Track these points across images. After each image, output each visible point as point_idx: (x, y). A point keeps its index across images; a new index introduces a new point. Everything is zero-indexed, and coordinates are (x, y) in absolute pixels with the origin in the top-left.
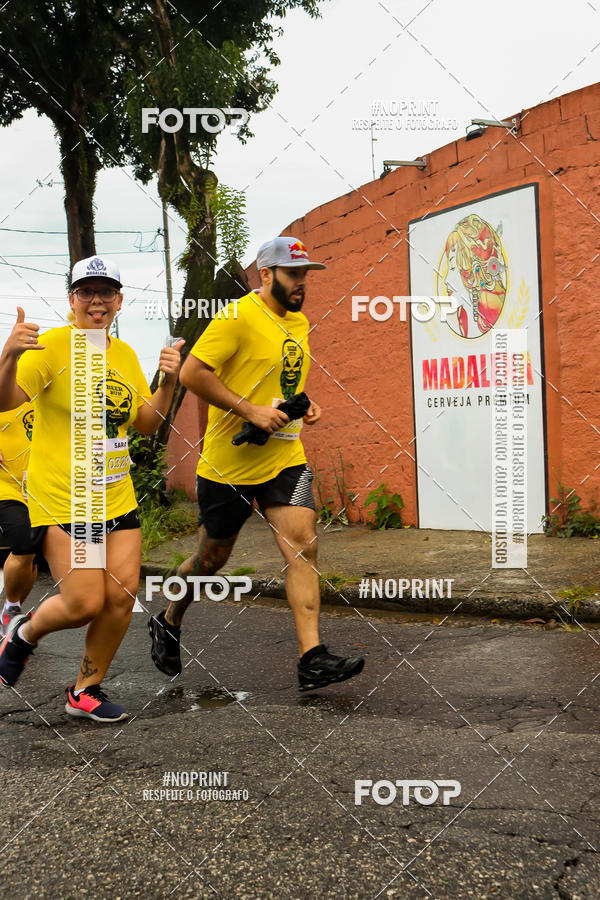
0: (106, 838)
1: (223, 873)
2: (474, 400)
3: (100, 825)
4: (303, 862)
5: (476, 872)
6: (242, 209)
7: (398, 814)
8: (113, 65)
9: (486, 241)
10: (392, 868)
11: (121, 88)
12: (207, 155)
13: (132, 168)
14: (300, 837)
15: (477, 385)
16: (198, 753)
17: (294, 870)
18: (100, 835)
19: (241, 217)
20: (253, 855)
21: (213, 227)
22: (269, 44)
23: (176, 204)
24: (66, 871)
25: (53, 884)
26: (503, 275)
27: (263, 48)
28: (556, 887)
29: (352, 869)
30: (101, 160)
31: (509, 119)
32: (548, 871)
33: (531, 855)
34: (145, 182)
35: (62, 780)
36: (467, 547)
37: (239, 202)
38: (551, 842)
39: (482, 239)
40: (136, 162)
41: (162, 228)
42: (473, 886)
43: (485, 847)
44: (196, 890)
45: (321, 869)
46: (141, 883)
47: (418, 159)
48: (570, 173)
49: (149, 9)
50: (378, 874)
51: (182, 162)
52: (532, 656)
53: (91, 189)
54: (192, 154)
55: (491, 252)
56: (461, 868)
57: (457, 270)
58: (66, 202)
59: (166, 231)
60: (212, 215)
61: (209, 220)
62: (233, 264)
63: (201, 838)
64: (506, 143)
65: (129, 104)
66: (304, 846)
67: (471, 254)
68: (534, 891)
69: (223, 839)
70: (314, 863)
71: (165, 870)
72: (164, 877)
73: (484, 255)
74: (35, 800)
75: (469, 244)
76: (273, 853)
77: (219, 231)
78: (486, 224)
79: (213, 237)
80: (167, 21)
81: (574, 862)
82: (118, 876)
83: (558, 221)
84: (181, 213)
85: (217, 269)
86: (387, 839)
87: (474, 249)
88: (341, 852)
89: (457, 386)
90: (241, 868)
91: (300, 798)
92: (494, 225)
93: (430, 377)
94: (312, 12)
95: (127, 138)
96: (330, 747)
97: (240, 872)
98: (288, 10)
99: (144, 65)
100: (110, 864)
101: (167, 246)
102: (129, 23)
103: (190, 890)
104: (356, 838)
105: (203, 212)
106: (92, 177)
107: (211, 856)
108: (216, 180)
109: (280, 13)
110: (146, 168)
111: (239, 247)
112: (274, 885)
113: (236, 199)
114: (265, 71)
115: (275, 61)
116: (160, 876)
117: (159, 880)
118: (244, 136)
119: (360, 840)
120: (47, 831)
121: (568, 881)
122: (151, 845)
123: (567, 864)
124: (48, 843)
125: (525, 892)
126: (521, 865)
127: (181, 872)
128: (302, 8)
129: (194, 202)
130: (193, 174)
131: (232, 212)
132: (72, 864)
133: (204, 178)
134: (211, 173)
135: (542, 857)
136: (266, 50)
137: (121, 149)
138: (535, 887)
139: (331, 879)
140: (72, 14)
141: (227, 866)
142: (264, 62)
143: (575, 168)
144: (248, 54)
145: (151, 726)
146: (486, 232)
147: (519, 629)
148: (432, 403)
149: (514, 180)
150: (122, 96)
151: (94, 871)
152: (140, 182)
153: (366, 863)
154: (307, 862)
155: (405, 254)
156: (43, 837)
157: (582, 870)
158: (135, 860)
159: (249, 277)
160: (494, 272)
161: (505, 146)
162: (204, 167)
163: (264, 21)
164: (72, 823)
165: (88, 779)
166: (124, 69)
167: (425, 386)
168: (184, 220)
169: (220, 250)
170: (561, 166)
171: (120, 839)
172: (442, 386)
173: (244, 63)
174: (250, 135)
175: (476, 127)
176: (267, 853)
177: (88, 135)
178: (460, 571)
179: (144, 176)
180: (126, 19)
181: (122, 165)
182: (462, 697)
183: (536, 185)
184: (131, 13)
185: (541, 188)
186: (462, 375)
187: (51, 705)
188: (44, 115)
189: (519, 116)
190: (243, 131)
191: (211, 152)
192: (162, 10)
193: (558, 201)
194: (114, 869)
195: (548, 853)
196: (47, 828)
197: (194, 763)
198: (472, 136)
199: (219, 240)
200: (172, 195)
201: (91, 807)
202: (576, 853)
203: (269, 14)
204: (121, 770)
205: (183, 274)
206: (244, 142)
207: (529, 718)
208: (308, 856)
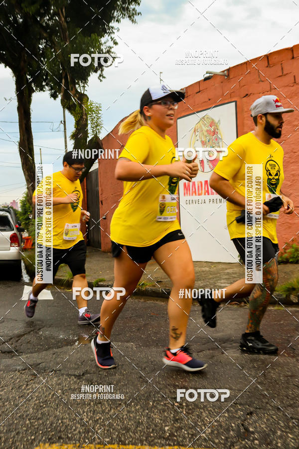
0: (35, 404)
1: (89, 420)
2: (207, 201)
3: (32, 398)
4: (126, 415)
5: (206, 418)
6: (100, 112)
7: (170, 392)
8: (40, 44)
9: (213, 127)
10: (167, 417)
11: (44, 55)
12: (84, 87)
13: (49, 92)
14: (125, 403)
15: (208, 194)
16: (78, 365)
17: (122, 418)
18: (32, 403)
19: (99, 115)
20: (103, 411)
21: (87, 120)
22: (113, 36)
23: (70, 109)
24: (16, 419)
25: (10, 426)
26: (220, 143)
27: (110, 36)
28: (243, 425)
29: (149, 418)
30: (34, 88)
31: (224, 71)
32: (239, 418)
33: (231, 410)
34: (55, 99)
35: (15, 377)
36: (204, 269)
37: (98, 109)
38: (241, 404)
39: (211, 127)
40: (51, 90)
41: (63, 120)
42: (205, 425)
43: (210, 407)
44: (76, 428)
45: (135, 418)
46: (51, 425)
47: (181, 89)
48: (251, 97)
49: (57, 18)
50: (161, 420)
51: (72, 90)
52: (233, 319)
53: (29, 102)
54: (77, 86)
55: (214, 133)
56: (199, 416)
57: (199, 141)
58: (18, 108)
59: (65, 122)
60: (86, 115)
61: (85, 117)
62: (96, 137)
63: (79, 404)
64: (222, 82)
65: (47, 62)
66: (127, 407)
67: (206, 133)
68: (232, 427)
69: (90, 404)
70: (131, 415)
71: (62, 419)
72: (62, 422)
73: (212, 134)
74: (2, 387)
75: (205, 129)
76: (112, 411)
77: (89, 122)
78: (213, 120)
79: (86, 125)
80: (65, 24)
81: (251, 413)
82: (41, 422)
83: (246, 118)
84: (72, 113)
85: (88, 139)
86: (165, 404)
87: (207, 131)
88: (144, 410)
89: (199, 195)
90: (98, 418)
91: (126, 385)
92: (216, 120)
93: (187, 190)
94: (133, 21)
95: (47, 78)
96: (139, 361)
97: (98, 420)
98: (122, 20)
99: (54, 44)
100: (37, 416)
101: (65, 129)
102: (47, 25)
103: (74, 428)
104: (151, 403)
105: (82, 113)
106: (30, 96)
107: (84, 412)
108: (88, 99)
109: (117, 21)
110: (55, 93)
111: (98, 129)
112: (113, 425)
113: (97, 107)
114: (110, 48)
115: (116, 43)
116: (60, 421)
117: (60, 424)
118: (101, 78)
119: (153, 404)
120: (7, 401)
121: (248, 422)
122: (56, 407)
123: (248, 414)
124: (8, 406)
125: (229, 427)
126: (226, 415)
127: (70, 420)
128: (128, 19)
129: (78, 108)
130: (77, 95)
131: (95, 113)
132: (20, 416)
133: (82, 97)
134: (86, 95)
135: (236, 411)
136: (111, 38)
137: (44, 84)
138: (233, 425)
139: (139, 422)
140: (21, 20)
141: (91, 417)
142: (111, 43)
143: (253, 94)
144: (103, 40)
145: (56, 352)
146: (212, 123)
147: (228, 307)
148: (188, 202)
149: (225, 100)
150: (44, 58)
151: (29, 419)
152: (52, 98)
153: (156, 414)
154: (128, 415)
155: (176, 133)
156: (6, 404)
157: (254, 417)
158: (48, 414)
159: (103, 143)
160: (216, 142)
161: (222, 84)
162: (82, 92)
163: (111, 25)
164: (19, 397)
165: (27, 377)
166: (45, 46)
167: (185, 194)
168: (73, 117)
169: (90, 131)
170: (247, 93)
171: (42, 404)
172: (192, 194)
173: (101, 44)
174: (104, 77)
175: (208, 75)
176: (110, 411)
177: (28, 77)
178: (200, 280)
179: (54, 96)
180: (46, 23)
181: (44, 91)
182: (201, 338)
183: (236, 102)
184: (48, 20)
185: (238, 103)
186: (202, 189)
187: (10, 342)
188: (8, 67)
189: (228, 70)
190: (100, 76)
191: (86, 85)
192: (63, 19)
193: (246, 110)
194: (39, 419)
195: (239, 409)
196: (8, 400)
197: (76, 369)
198: (206, 79)
199: (89, 126)
200: (67, 105)
201: (28, 389)
202: (252, 409)
203: (113, 21)
204: (42, 373)
205: (73, 142)
206: (101, 81)
207: (231, 348)
208: (129, 412)
